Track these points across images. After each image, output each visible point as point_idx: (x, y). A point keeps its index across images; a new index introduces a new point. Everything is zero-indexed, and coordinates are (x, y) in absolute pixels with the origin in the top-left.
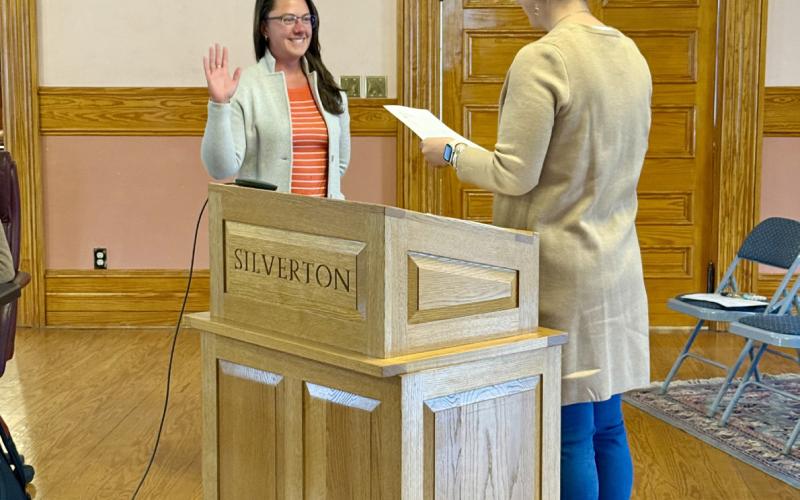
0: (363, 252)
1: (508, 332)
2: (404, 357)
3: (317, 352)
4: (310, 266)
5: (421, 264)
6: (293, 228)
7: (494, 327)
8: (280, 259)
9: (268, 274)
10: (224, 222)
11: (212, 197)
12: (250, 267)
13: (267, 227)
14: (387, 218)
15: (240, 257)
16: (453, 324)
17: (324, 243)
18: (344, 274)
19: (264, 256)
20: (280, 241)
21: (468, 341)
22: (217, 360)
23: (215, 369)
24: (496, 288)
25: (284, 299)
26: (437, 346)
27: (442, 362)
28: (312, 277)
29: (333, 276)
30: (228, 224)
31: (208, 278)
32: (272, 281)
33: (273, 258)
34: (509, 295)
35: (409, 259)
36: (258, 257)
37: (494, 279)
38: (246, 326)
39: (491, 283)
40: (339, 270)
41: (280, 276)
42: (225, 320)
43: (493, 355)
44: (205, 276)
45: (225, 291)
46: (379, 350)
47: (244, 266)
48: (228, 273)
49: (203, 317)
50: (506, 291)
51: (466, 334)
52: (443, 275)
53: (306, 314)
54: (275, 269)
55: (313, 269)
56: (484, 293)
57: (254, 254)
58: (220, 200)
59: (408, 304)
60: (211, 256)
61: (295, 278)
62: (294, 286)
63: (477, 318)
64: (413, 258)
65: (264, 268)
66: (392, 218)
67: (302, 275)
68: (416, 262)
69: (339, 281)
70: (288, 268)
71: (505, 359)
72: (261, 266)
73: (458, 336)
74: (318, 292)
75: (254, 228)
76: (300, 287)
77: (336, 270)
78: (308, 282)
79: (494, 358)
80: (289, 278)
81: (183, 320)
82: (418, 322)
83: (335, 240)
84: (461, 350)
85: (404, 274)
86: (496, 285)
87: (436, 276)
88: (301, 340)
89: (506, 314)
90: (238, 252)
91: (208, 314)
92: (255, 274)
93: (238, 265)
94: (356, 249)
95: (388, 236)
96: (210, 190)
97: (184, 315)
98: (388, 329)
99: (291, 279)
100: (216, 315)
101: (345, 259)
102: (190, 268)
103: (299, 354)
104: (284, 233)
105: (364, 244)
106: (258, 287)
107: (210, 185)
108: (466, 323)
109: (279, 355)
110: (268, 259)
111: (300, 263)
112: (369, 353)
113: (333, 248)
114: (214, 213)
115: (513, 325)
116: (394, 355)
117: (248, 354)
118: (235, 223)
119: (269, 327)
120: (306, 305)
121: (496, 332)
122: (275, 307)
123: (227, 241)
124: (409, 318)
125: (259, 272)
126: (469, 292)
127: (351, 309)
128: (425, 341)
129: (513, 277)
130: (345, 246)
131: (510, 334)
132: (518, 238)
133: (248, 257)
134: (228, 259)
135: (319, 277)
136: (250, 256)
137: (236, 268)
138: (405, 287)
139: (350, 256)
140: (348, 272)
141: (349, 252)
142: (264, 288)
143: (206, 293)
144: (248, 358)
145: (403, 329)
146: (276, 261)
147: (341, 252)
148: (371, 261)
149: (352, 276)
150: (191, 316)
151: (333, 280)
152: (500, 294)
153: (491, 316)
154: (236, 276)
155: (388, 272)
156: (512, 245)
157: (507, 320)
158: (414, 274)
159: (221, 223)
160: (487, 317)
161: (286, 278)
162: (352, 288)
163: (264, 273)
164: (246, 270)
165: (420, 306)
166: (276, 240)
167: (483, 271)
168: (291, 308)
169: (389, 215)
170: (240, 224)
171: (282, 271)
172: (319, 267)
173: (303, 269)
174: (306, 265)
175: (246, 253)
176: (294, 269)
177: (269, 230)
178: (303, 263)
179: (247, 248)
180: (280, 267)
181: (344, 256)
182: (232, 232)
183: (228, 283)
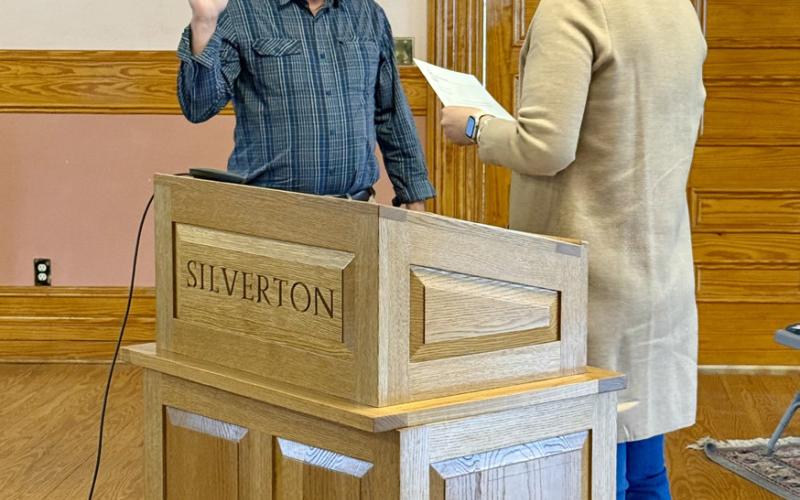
0: (352, 265)
1: (546, 373)
2: (404, 406)
3: (292, 399)
4: (283, 284)
5: (428, 282)
6: (261, 233)
7: (526, 367)
8: (245, 274)
9: (230, 293)
10: (174, 224)
11: (160, 190)
12: (207, 284)
13: (227, 231)
14: (382, 221)
15: (194, 271)
16: (473, 361)
17: (300, 254)
18: (326, 295)
19: (224, 270)
20: (245, 250)
21: (491, 385)
22: (164, 407)
23: (161, 419)
24: (530, 315)
25: (251, 328)
26: (450, 392)
27: (455, 412)
28: (286, 298)
29: (313, 299)
30: (179, 227)
31: (154, 298)
32: (233, 304)
33: (236, 272)
34: (546, 323)
35: (411, 271)
36: (217, 271)
37: (528, 302)
38: (201, 362)
39: (522, 307)
40: (321, 289)
41: (244, 297)
42: (176, 355)
43: (524, 404)
44: (148, 297)
45: (175, 316)
46: (371, 397)
47: (199, 283)
48: (179, 293)
49: (148, 350)
50: (542, 319)
51: (487, 376)
52: (457, 297)
53: (279, 347)
54: (238, 287)
55: (287, 288)
56: (513, 321)
57: (212, 267)
58: (168, 196)
59: (411, 335)
60: (157, 270)
61: (263, 300)
62: (262, 311)
63: (504, 354)
64: (417, 274)
65: (225, 286)
66: (390, 221)
67: (273, 295)
68: (422, 280)
69: (320, 305)
70: (254, 285)
71: (542, 408)
72: (220, 284)
73: (478, 377)
74: (294, 318)
75: (211, 233)
76: (270, 311)
77: (317, 290)
78: (280, 305)
79: (526, 408)
80: (256, 299)
81: (120, 352)
82: (424, 360)
83: (316, 250)
84: (482, 396)
85: (405, 295)
86: (530, 311)
87: (449, 299)
88: (268, 381)
89: (544, 350)
90: (192, 265)
91: (153, 345)
92: (212, 293)
93: (192, 282)
94: (341, 261)
95: (383, 246)
96: (155, 183)
97: (121, 347)
98: (383, 368)
99: (259, 300)
100: (163, 347)
101: (327, 275)
102: (130, 285)
103: (268, 401)
104: (250, 239)
105: (353, 256)
106: (216, 310)
107: (155, 176)
108: (490, 360)
109: (244, 402)
110: (230, 274)
111: (270, 279)
112: (359, 399)
113: (314, 260)
114: (158, 217)
115: (552, 363)
116: (391, 402)
117: (205, 400)
118: (188, 227)
119: (231, 365)
120: (280, 336)
121: (530, 373)
122: (238, 337)
123: (178, 251)
124: (412, 353)
125: (218, 292)
126: (493, 320)
127: (335, 341)
128: (430, 386)
129: (553, 300)
130: (328, 258)
131: (547, 376)
132: (559, 248)
133: (203, 270)
134: (179, 275)
135: (294, 298)
136: (207, 270)
137: (189, 285)
138: (406, 312)
139: (335, 271)
140: (332, 291)
141: (333, 266)
142: (224, 312)
144: (206, 405)
145: (405, 368)
146: (240, 275)
147: (324, 266)
148: (360, 277)
149: (337, 296)
150: (130, 348)
151: (313, 304)
152: (534, 322)
153: (521, 352)
154: (188, 296)
155: (383, 293)
156: (552, 258)
157: (545, 357)
158: (419, 296)
159: (170, 225)
160: (518, 353)
161: (252, 299)
162: (337, 313)
163: (224, 293)
164: (202, 288)
165: (426, 338)
166: (239, 249)
167: (513, 292)
168: (259, 338)
169: (384, 217)
170: (195, 229)
171: (248, 289)
172: (295, 285)
173: (274, 288)
174: (277, 282)
175: (202, 266)
176: (262, 288)
177: (231, 236)
178: (275, 279)
179: (204, 260)
180: (245, 286)
181: (327, 270)
182: (184, 239)
183: (179, 305)
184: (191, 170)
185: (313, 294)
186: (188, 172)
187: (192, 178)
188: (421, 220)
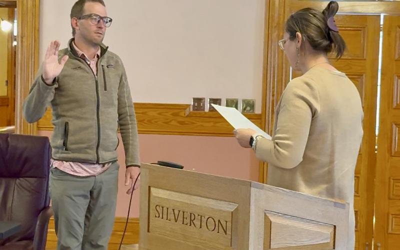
0: (237, 209)
4: (203, 217)
5: (272, 219)
6: (193, 193)
8: (184, 212)
9: (176, 221)
10: (149, 187)
11: (143, 171)
12: (165, 216)
13: (176, 191)
14: (252, 189)
15: (159, 210)
17: (211, 203)
18: (224, 223)
19: (173, 210)
20: (184, 201)
25: (186, 238)
28: (204, 224)
29: (217, 225)
30: (152, 189)
31: (138, 223)
32: (178, 227)
33: (179, 211)
34: (328, 241)
35: (265, 213)
36: (170, 211)
37: (319, 230)
39: (317, 232)
40: (221, 221)
41: (183, 223)
44: (136, 222)
45: (148, 231)
47: (161, 216)
48: (151, 220)
49: (134, 248)
50: (327, 239)
52: (286, 227)
53: (199, 248)
54: (180, 218)
55: (204, 220)
56: (312, 239)
57: (168, 209)
58: (147, 173)
59: (264, 244)
60: (141, 209)
61: (192, 225)
62: (192, 230)
64: (267, 214)
65: (174, 218)
66: (255, 189)
67: (197, 222)
68: (270, 218)
69: (220, 228)
70: (190, 218)
72: (171, 216)
74: (207, 234)
75: (168, 192)
76: (196, 230)
77: (219, 221)
78: (201, 227)
80: (189, 224)
83: (219, 202)
85: (262, 225)
86: (320, 235)
87: (283, 227)
90: (158, 207)
91: (137, 245)
92: (167, 221)
93: (157, 216)
94: (231, 208)
95: (252, 201)
96: (142, 167)
97: (122, 246)
99: (190, 225)
100: (142, 246)
101: (225, 214)
102: (127, 217)
104: (187, 196)
105: (238, 205)
106: (169, 229)
107: (142, 164)
110: (176, 212)
111: (196, 215)
113: (218, 206)
114: (143, 183)
118: (157, 189)
120: (200, 243)
122: (179, 243)
123: (151, 200)
125: (170, 220)
126: (303, 238)
127: (227, 246)
129: (332, 230)
130: (225, 206)
132: (335, 205)
133: (163, 210)
134: (151, 211)
135: (208, 224)
137: (156, 217)
138: (262, 232)
139: (228, 212)
140: (226, 222)
141: (228, 209)
142: (173, 230)
143: (136, 233)
146: (181, 213)
147: (223, 209)
148: (241, 216)
149: (229, 224)
151: (217, 228)
152: (322, 240)
154: (155, 222)
155: (252, 224)
156: (332, 209)
158: (268, 225)
161: (187, 224)
162: (229, 232)
163: (173, 221)
164: (162, 218)
165: (271, 246)
166: (182, 200)
167: (313, 225)
168: (190, 244)
169: (253, 187)
170: (160, 190)
171: (185, 220)
172: (208, 218)
173: (197, 219)
174: (200, 216)
175: (163, 207)
176: (192, 219)
177: (177, 194)
178: (198, 215)
179: (164, 205)
180: (183, 218)
181: (224, 211)
182: (154, 194)
183: (150, 226)
184: (158, 162)
185: (217, 223)
186: (157, 162)
187: (159, 166)
188: (271, 189)
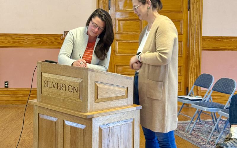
0: (82, 81)
1: (125, 106)
2: (94, 113)
3: (68, 111)
5: (98, 85)
6: (62, 74)
7: (120, 104)
8: (58, 84)
9: (54, 88)
10: (41, 72)
11: (38, 65)
12: (49, 86)
13: (53, 74)
14: (89, 72)
15: (46, 83)
16: (108, 103)
17: (70, 79)
20: (58, 78)
21: (112, 108)
22: (38, 114)
23: (38, 116)
24: (121, 92)
25: (59, 96)
26: (103, 110)
27: (104, 114)
28: (67, 89)
29: (73, 89)
30: (43, 73)
31: (36, 90)
32: (55, 90)
34: (124, 94)
36: (51, 83)
37: (120, 90)
38: (47, 103)
41: (57, 89)
42: (41, 102)
43: (120, 112)
45: (41, 93)
46: (86, 110)
47: (47, 86)
48: (42, 88)
49: (35, 101)
50: (124, 93)
51: (112, 106)
52: (105, 89)
53: (65, 100)
54: (56, 87)
55: (67, 87)
56: (117, 94)
58: (40, 66)
59: (95, 97)
60: (37, 82)
61: (62, 89)
62: (61, 92)
63: (115, 101)
64: (96, 83)
67: (64, 88)
68: (97, 85)
69: (75, 90)
70: (60, 86)
71: (124, 113)
72: (52, 86)
73: (109, 106)
74: (68, 93)
75: (50, 74)
76: (63, 92)
77: (74, 87)
79: (120, 113)
80: (60, 89)
81: (29, 102)
82: (97, 102)
83: (74, 78)
85: (94, 88)
87: (103, 89)
88: (63, 107)
89: (124, 100)
91: (36, 100)
92: (50, 88)
93: (45, 85)
94: (79, 81)
95: (89, 77)
96: (37, 63)
97: (29, 100)
98: (89, 104)
99: (61, 89)
100: (38, 100)
103: (63, 112)
104: (59, 76)
105: (82, 79)
106: (51, 92)
108: (112, 102)
109: (57, 112)
110: (54, 84)
111: (63, 85)
112: (83, 111)
113: (73, 80)
114: (38, 70)
115: (126, 103)
116: (90, 112)
117: (48, 112)
118: (45, 73)
119: (54, 104)
120: (65, 97)
122: (56, 98)
123: (42, 78)
124: (95, 101)
126: (113, 94)
127: (78, 98)
128: (99, 108)
129: (126, 89)
130: (77, 80)
132: (127, 78)
133: (48, 83)
134: (42, 84)
135: (69, 89)
136: (49, 83)
138: (94, 92)
139: (78, 83)
140: (77, 87)
143: (36, 94)
144: (48, 113)
145: (93, 104)
146: (56, 84)
148: (84, 84)
149: (79, 88)
150: (31, 100)
151: (73, 90)
152: (121, 94)
154: (44, 89)
155: (89, 87)
156: (126, 80)
157: (124, 102)
158: (97, 88)
160: (118, 101)
162: (78, 92)
165: (98, 97)
166: (56, 78)
167: (117, 87)
168: (61, 98)
170: (46, 73)
172: (69, 86)
176: (62, 87)
177: (55, 75)
178: (64, 85)
179: (48, 80)
180: (58, 86)
181: (76, 83)
182: (43, 76)
183: (42, 91)
184: (46, 60)
187: (46, 62)
